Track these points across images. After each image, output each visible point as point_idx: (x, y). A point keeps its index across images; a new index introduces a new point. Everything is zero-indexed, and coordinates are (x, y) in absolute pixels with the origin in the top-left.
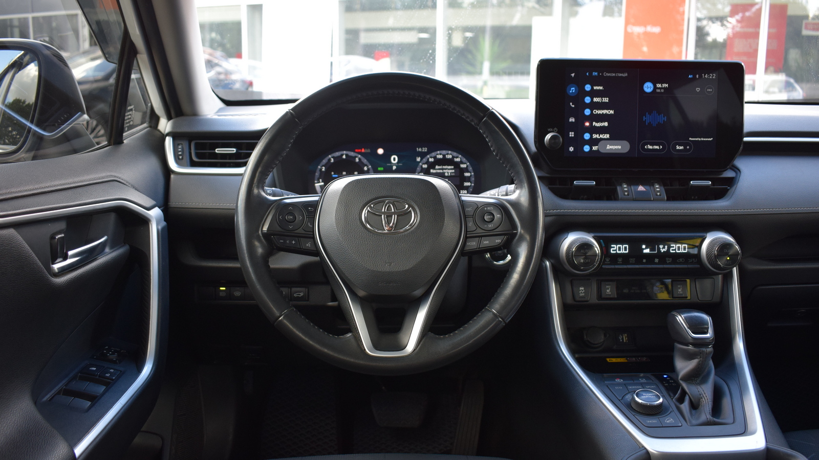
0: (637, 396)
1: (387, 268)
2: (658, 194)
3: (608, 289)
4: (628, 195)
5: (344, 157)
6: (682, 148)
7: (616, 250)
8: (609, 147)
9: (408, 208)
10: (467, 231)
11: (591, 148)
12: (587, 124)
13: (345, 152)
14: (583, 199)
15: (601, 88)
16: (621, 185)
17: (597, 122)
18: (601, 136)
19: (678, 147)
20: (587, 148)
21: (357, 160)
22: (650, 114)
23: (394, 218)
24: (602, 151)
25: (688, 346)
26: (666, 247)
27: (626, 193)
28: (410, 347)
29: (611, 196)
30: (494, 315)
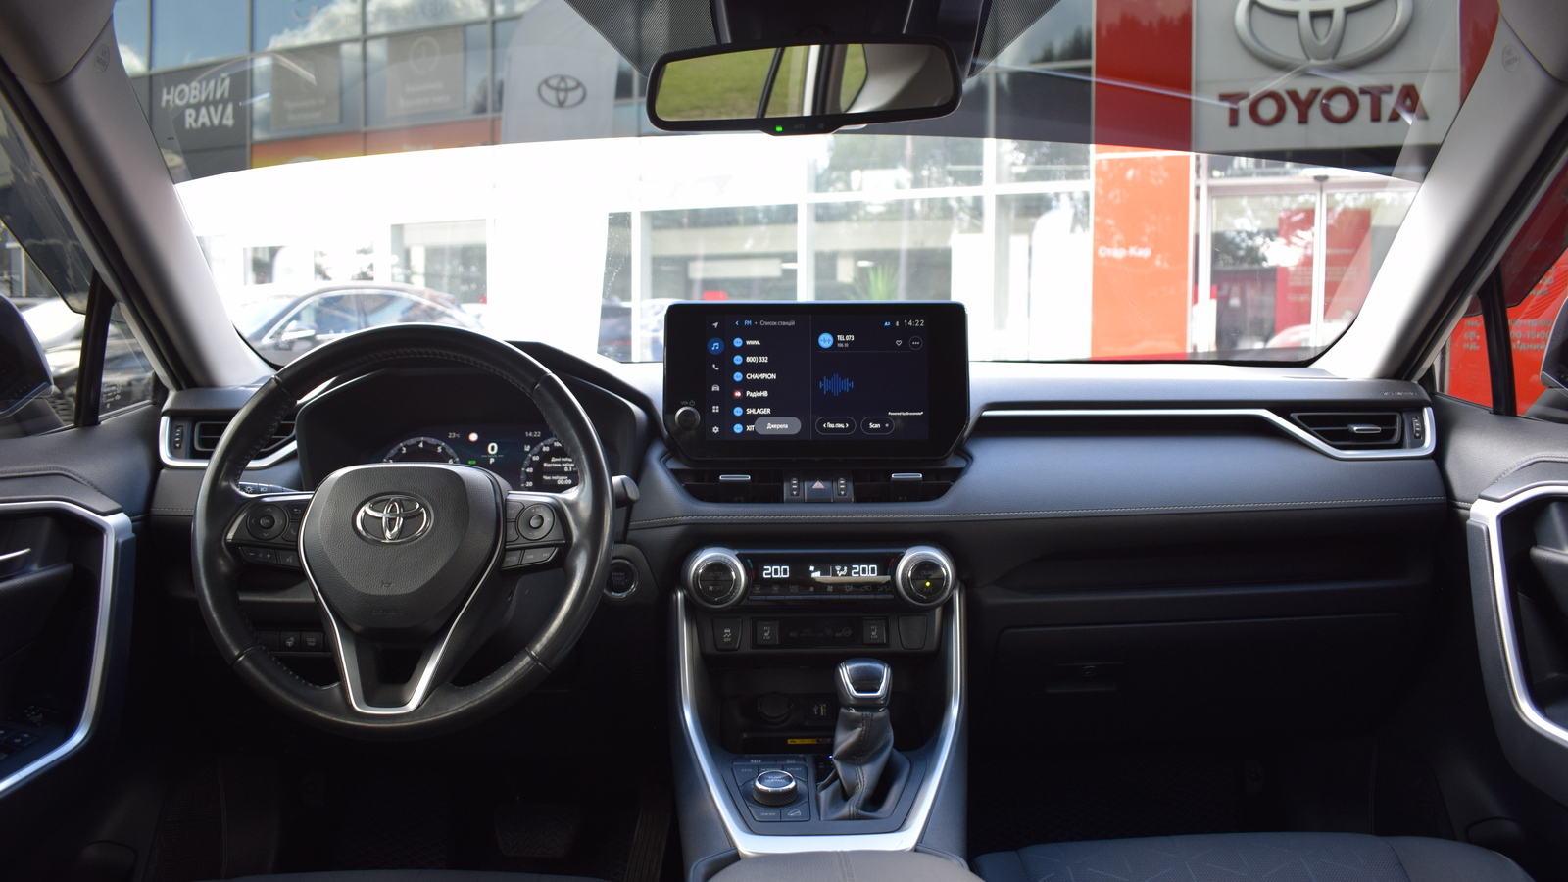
0: (760, 782)
1: (384, 591)
2: (842, 493)
3: (767, 631)
4: (797, 494)
5: (421, 445)
6: (877, 426)
7: (771, 574)
8: (770, 426)
9: (420, 508)
10: (506, 542)
11: (745, 428)
12: (738, 394)
13: (422, 439)
14: (739, 502)
15: (757, 343)
16: (789, 481)
17: (752, 391)
18: (759, 411)
19: (872, 426)
20: (738, 429)
21: (440, 449)
22: (829, 378)
23: (400, 522)
24: (760, 432)
25: (849, 710)
26: (845, 568)
27: (795, 493)
28: (413, 704)
29: (776, 497)
30: (533, 657)
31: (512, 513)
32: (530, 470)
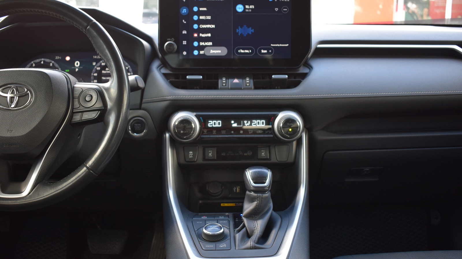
0: (205, 229)
2: (248, 84)
3: (210, 153)
4: (225, 85)
5: (42, 63)
6: (266, 51)
7: (212, 125)
8: (212, 51)
9: (27, 91)
10: (73, 108)
11: (199, 52)
12: (196, 35)
13: (43, 59)
14: (197, 89)
15: (205, 9)
16: (221, 79)
17: (203, 33)
18: (206, 44)
19: (263, 51)
20: (196, 53)
21: (51, 65)
22: (241, 27)
23: (16, 99)
24: (207, 54)
25: (251, 192)
26: (249, 122)
27: (224, 84)
28: (25, 193)
29: (214, 86)
30: (87, 168)
31: (76, 94)
32: (96, 75)
